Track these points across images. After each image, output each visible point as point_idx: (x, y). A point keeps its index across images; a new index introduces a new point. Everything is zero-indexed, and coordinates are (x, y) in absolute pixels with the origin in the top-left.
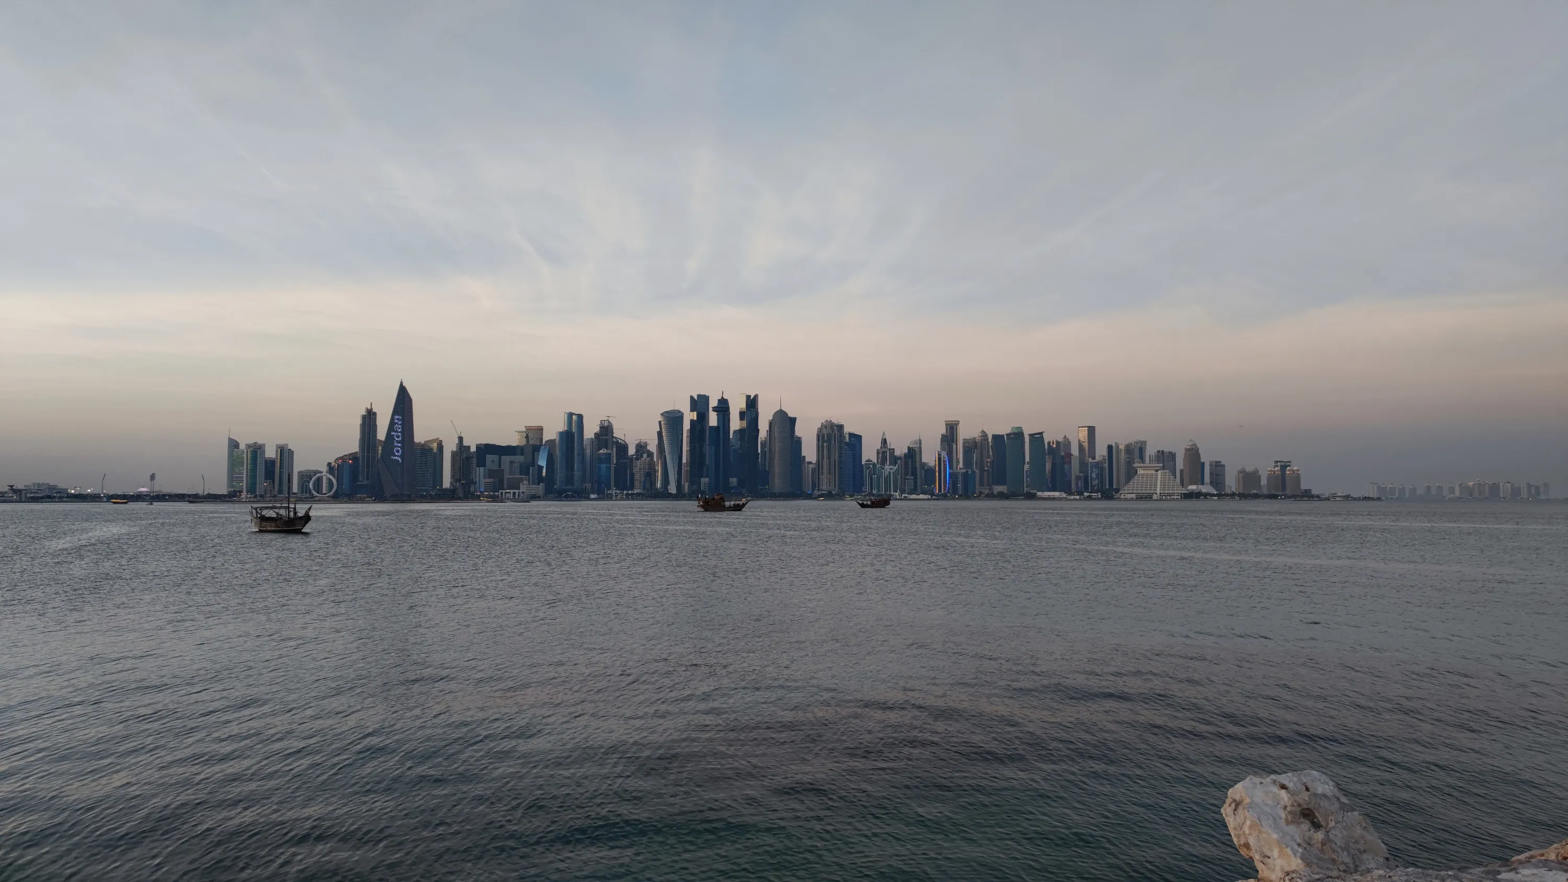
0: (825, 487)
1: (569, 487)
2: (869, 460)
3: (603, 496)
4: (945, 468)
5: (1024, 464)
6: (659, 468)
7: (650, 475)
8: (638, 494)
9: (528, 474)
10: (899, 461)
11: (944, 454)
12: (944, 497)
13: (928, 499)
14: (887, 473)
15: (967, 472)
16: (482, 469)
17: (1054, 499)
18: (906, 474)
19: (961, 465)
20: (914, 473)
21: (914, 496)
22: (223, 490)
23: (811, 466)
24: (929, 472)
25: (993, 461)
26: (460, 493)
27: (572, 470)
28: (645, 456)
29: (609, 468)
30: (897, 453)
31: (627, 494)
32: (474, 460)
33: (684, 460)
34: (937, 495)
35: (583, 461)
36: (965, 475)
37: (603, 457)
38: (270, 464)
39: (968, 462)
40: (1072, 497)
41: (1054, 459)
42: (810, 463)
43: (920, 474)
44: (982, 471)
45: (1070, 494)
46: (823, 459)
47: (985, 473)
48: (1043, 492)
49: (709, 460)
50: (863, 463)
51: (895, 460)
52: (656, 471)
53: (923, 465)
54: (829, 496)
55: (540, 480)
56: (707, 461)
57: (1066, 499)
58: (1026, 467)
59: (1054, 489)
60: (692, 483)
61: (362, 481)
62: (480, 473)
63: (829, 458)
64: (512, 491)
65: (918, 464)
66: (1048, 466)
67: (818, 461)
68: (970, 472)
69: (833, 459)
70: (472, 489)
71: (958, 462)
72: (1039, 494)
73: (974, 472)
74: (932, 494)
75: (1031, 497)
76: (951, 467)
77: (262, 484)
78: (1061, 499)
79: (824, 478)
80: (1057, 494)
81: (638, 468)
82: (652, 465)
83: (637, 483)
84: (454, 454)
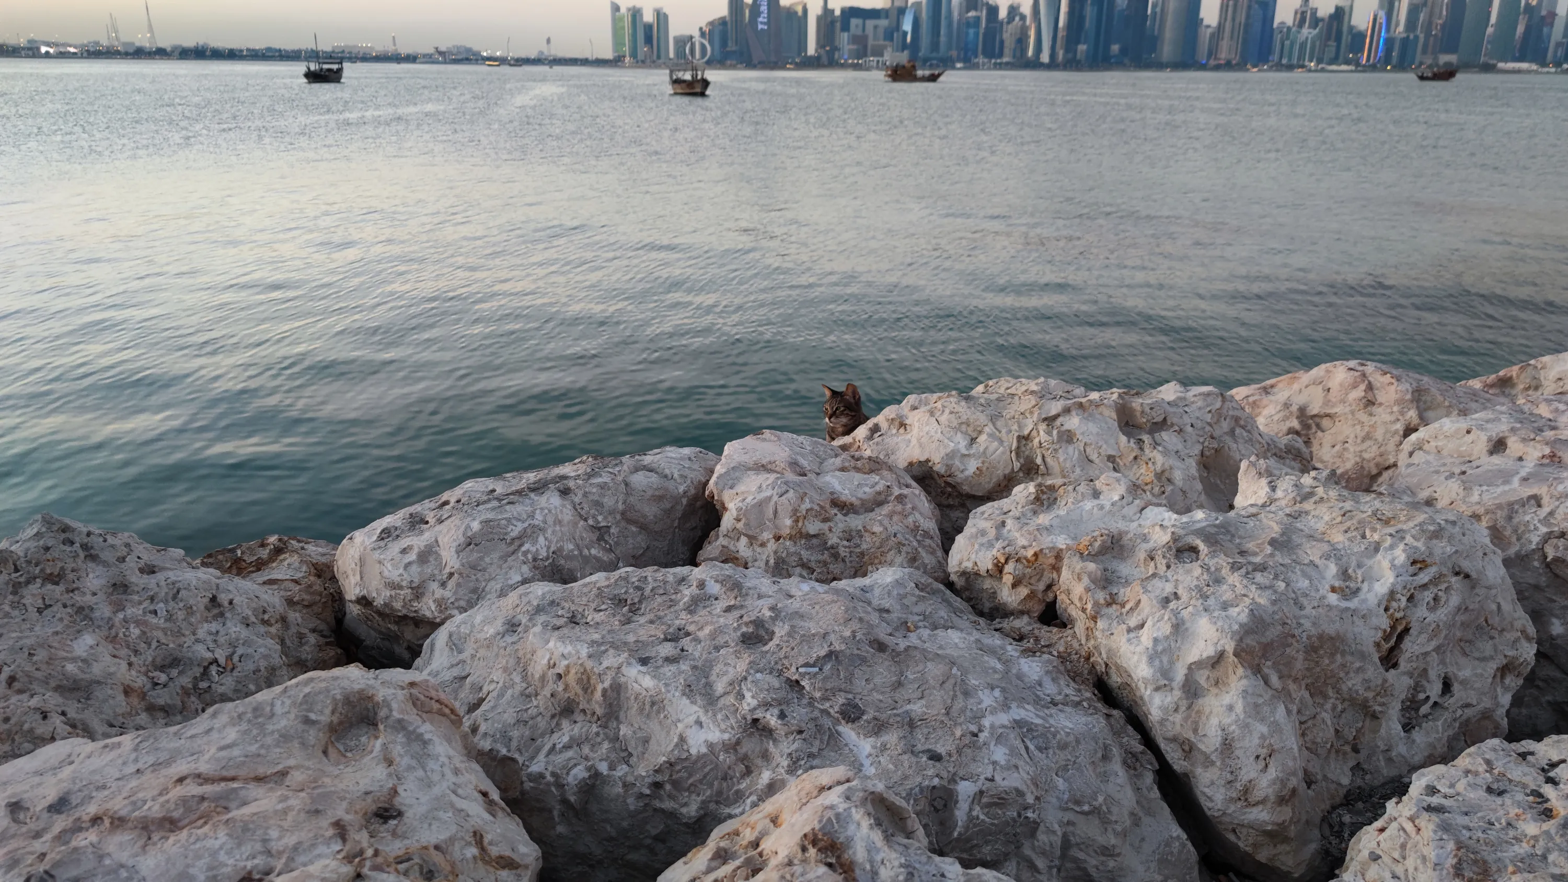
0: (1223, 55)
1: (934, 55)
2: (1283, 23)
3: (970, 65)
4: (1380, 32)
5: (1487, 25)
6: (1032, 33)
7: (1022, 41)
8: (1007, 64)
9: (892, 39)
10: (1320, 24)
11: (1382, 15)
12: (1373, 68)
13: (1351, 71)
14: (1303, 38)
15: (1408, 37)
16: (846, 34)
17: (1519, 71)
18: (1328, 39)
19: (1401, 28)
20: (1338, 39)
21: (1334, 67)
22: (609, 55)
23: (1209, 31)
24: (1358, 38)
25: (1445, 23)
26: (825, 60)
27: (938, 35)
28: (1017, 19)
29: (977, 34)
30: (1320, 14)
31: (995, 64)
32: (838, 25)
33: (1061, 23)
34: (1364, 66)
35: (950, 24)
36: (1405, 42)
37: (971, 21)
38: (648, 28)
39: (1411, 23)
40: (1546, 70)
41: (1530, 19)
42: (1208, 26)
43: (1346, 39)
44: (1428, 35)
45: (1544, 64)
46: (1226, 19)
47: (1432, 39)
48: (1506, 62)
49: (1089, 23)
50: (1275, 25)
51: (1316, 22)
52: (1028, 37)
53: (1351, 28)
54: (1228, 66)
55: (904, 46)
56: (1087, 24)
57: (1536, 72)
58: (1490, 30)
59: (1521, 59)
60: (1067, 51)
61: (731, 47)
62: (843, 39)
63: (1234, 19)
64: (876, 59)
65: (1345, 29)
66: (1520, 29)
67: (1220, 24)
68: (1412, 36)
69: (1237, 21)
70: (836, 56)
71: (1397, 25)
72: (1501, 65)
73: (1417, 37)
74: (1358, 64)
75: (1488, 68)
76: (1388, 30)
77: (643, 49)
78: (1529, 72)
79: (1225, 44)
80: (1524, 66)
81: (1009, 35)
82: (1024, 31)
83: (1006, 51)
84: (819, 19)
